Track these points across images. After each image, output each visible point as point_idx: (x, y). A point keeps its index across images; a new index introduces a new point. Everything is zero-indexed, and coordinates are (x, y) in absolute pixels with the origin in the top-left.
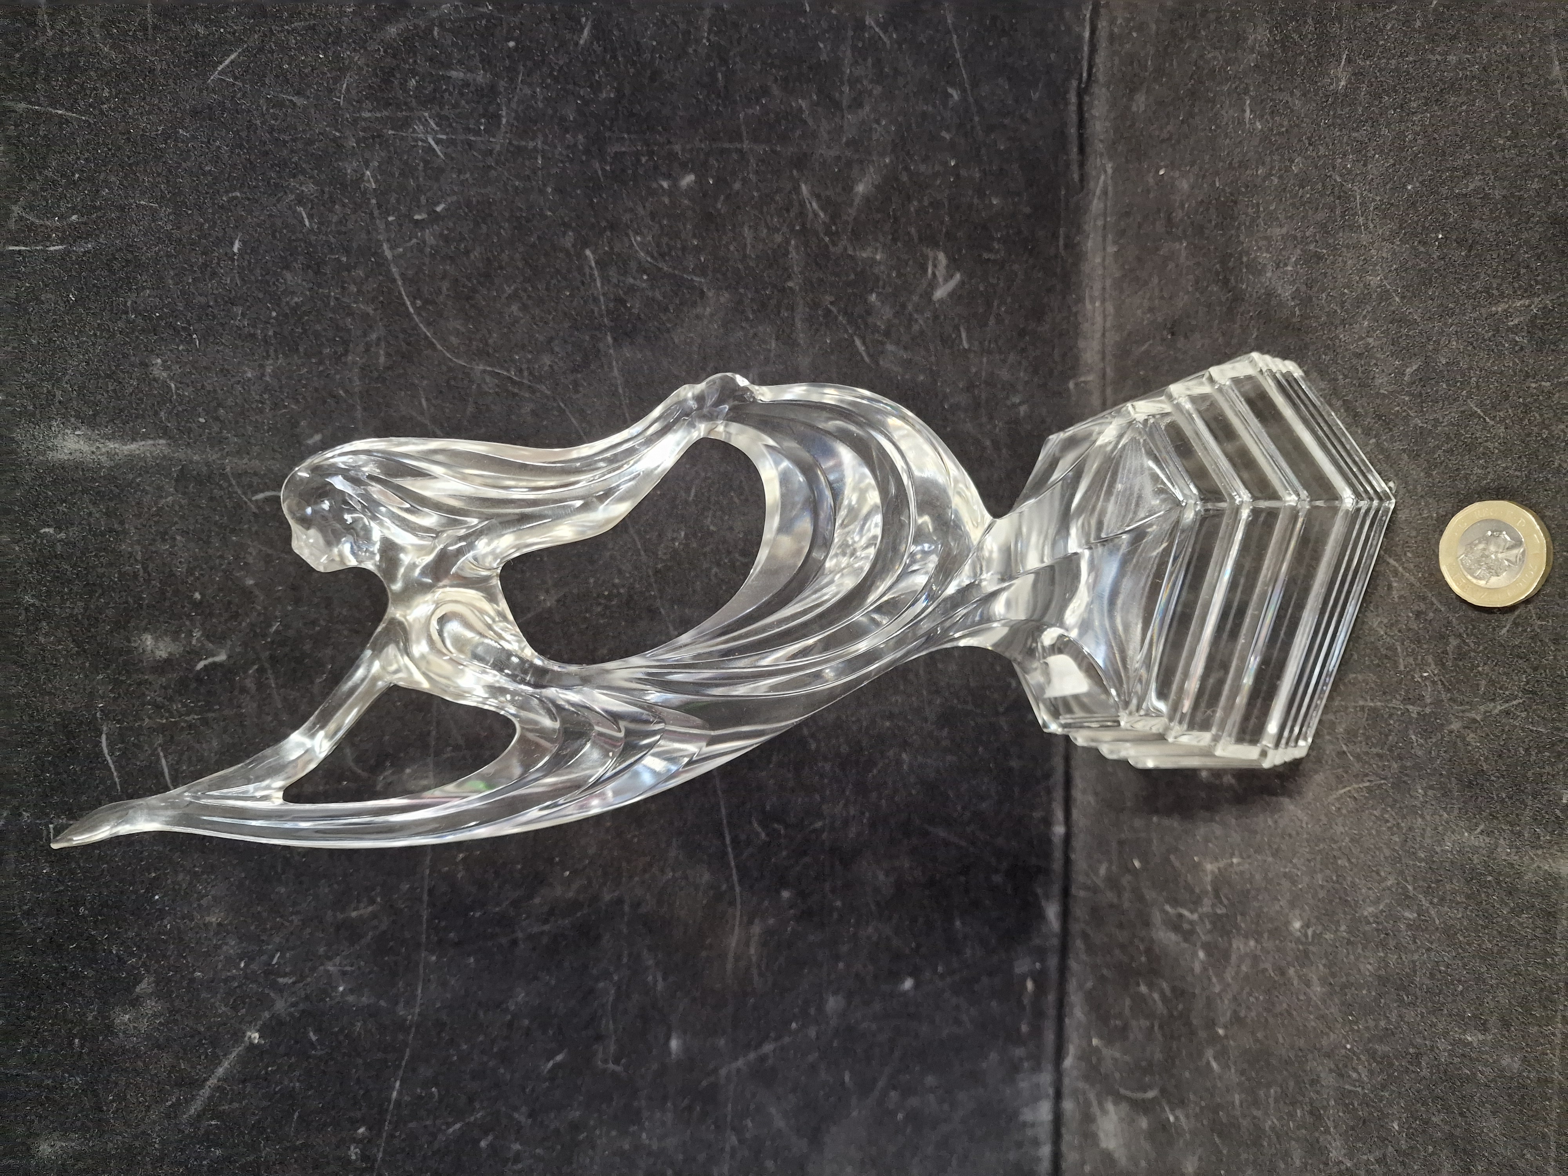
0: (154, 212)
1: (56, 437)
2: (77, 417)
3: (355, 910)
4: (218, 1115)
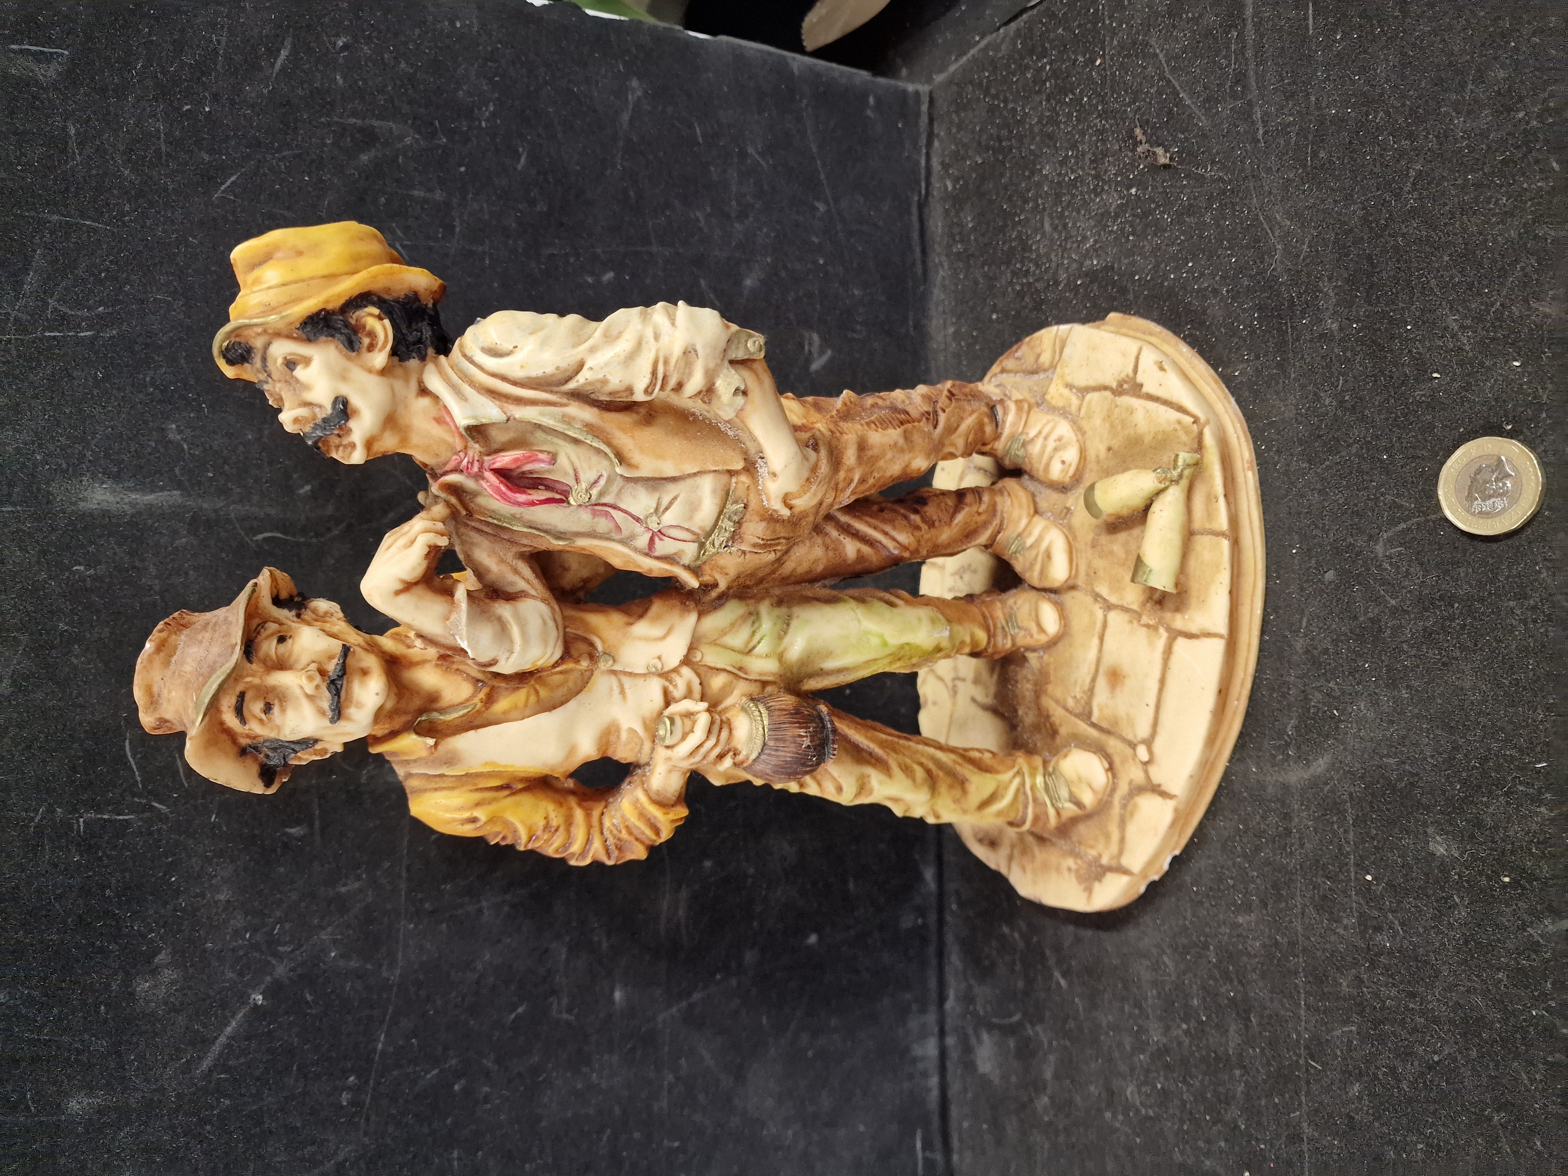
0: (168, 304)
1: (85, 490)
2: (104, 473)
3: (344, 885)
4: (227, 1069)
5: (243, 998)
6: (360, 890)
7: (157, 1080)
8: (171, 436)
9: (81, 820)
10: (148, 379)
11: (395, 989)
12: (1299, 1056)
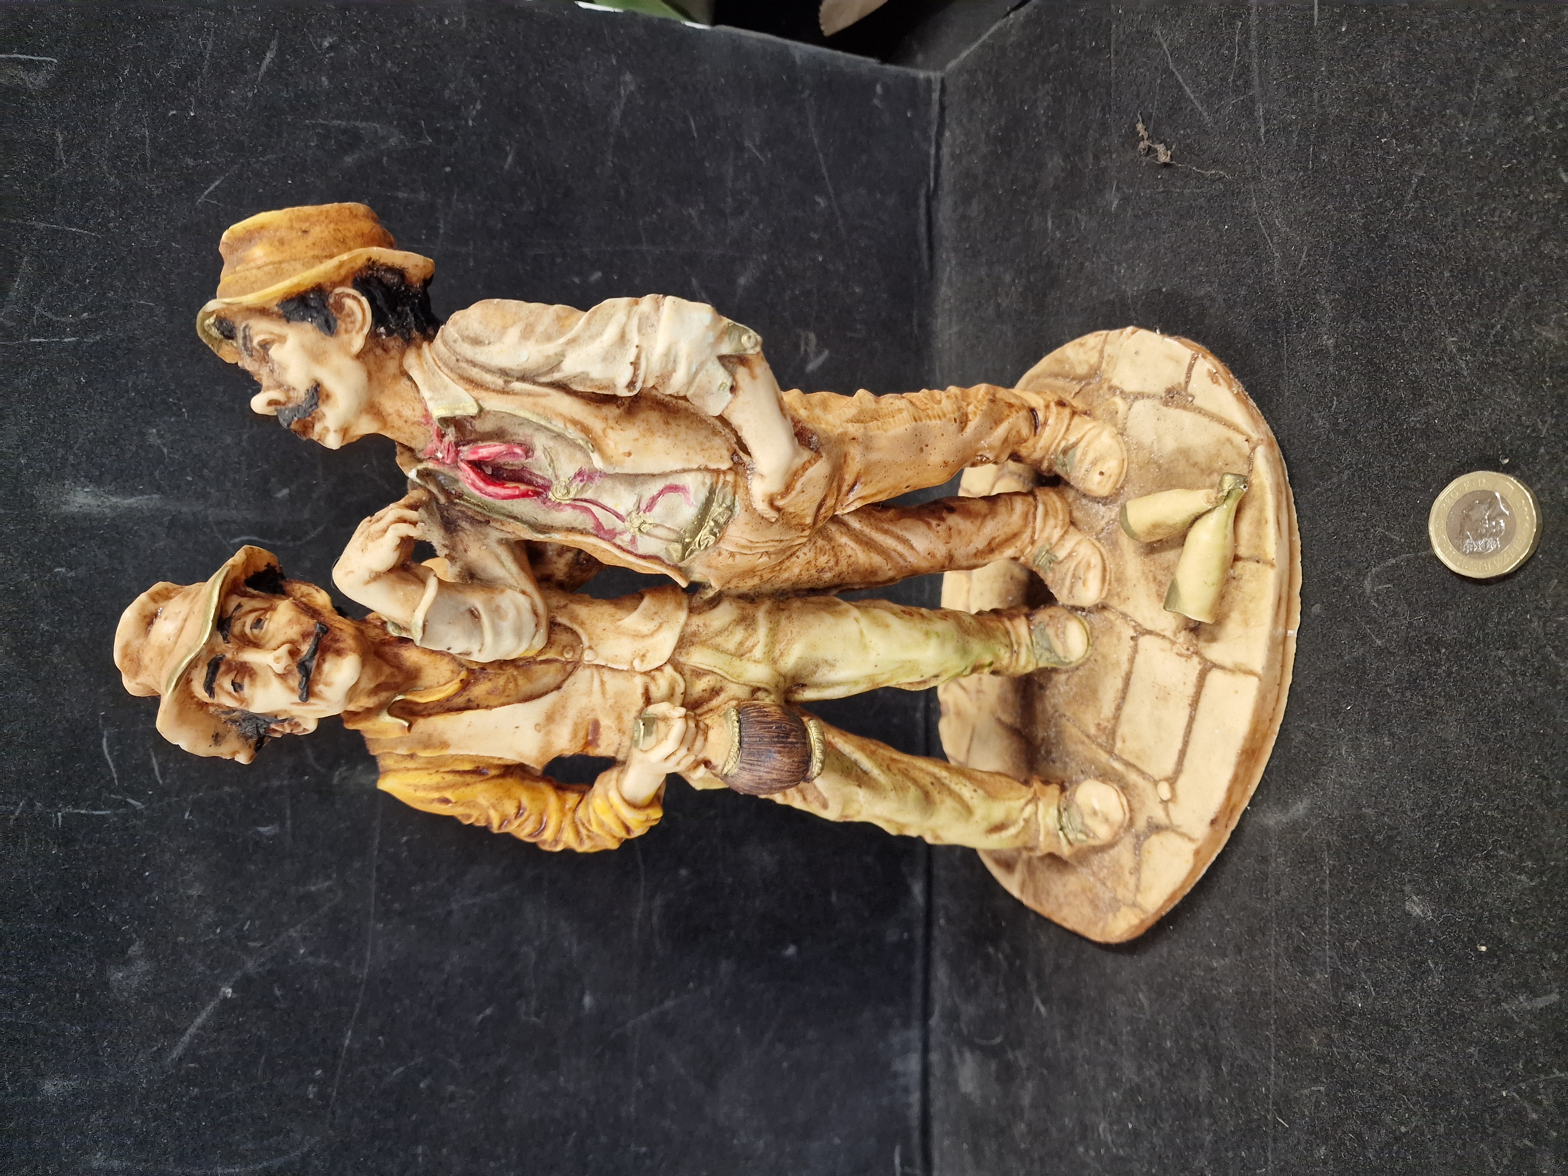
0: (151, 309)
1: (68, 493)
2: (85, 477)
3: (314, 885)
4: (196, 1059)
5: (214, 991)
6: (330, 890)
7: (129, 1067)
8: (151, 440)
9: (59, 814)
10: (130, 384)
11: (363, 986)
12: (1267, 1111)
